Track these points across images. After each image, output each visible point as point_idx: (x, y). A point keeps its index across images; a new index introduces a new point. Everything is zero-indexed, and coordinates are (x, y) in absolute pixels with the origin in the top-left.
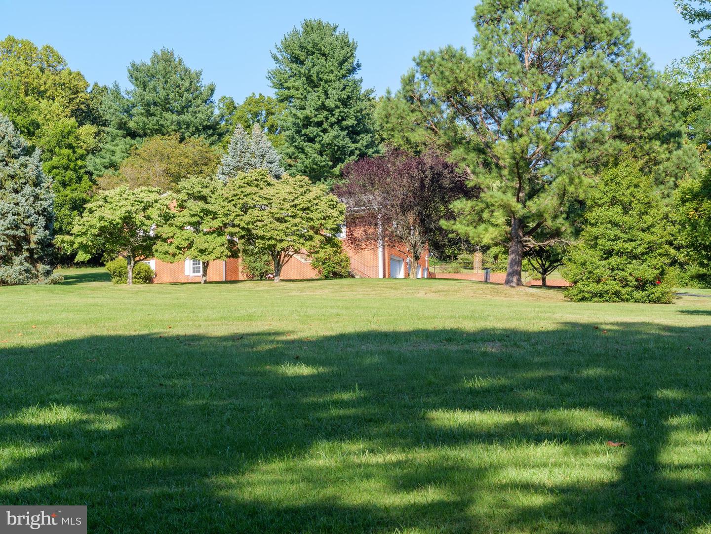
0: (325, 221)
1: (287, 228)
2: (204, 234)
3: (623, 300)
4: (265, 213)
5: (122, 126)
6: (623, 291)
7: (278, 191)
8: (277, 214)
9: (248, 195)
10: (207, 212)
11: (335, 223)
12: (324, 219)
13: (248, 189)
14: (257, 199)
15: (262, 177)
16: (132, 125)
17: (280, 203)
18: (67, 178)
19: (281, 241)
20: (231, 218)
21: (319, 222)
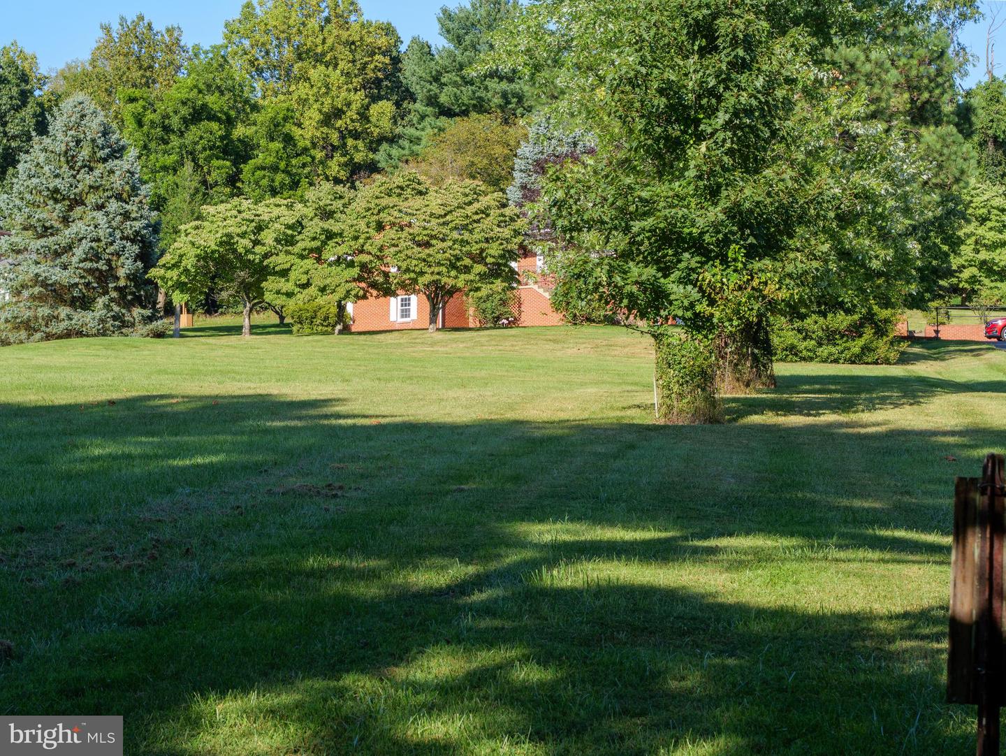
0: (486, 245)
1: (429, 255)
2: (330, 265)
3: (803, 359)
4: (404, 234)
5: (432, 101)
6: (802, 345)
7: (427, 203)
8: (418, 235)
9: (384, 208)
10: (330, 235)
11: (501, 247)
12: (487, 240)
13: (385, 201)
14: (396, 214)
15: (408, 183)
16: (443, 99)
17: (425, 220)
18: (277, 184)
19: (422, 273)
20: (361, 241)
21: (478, 246)
